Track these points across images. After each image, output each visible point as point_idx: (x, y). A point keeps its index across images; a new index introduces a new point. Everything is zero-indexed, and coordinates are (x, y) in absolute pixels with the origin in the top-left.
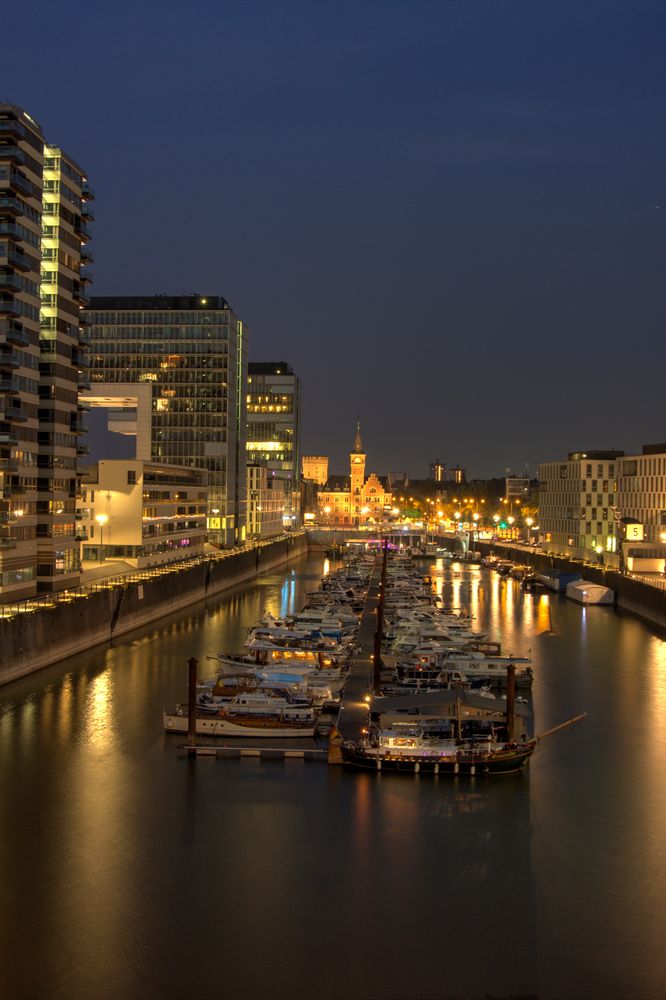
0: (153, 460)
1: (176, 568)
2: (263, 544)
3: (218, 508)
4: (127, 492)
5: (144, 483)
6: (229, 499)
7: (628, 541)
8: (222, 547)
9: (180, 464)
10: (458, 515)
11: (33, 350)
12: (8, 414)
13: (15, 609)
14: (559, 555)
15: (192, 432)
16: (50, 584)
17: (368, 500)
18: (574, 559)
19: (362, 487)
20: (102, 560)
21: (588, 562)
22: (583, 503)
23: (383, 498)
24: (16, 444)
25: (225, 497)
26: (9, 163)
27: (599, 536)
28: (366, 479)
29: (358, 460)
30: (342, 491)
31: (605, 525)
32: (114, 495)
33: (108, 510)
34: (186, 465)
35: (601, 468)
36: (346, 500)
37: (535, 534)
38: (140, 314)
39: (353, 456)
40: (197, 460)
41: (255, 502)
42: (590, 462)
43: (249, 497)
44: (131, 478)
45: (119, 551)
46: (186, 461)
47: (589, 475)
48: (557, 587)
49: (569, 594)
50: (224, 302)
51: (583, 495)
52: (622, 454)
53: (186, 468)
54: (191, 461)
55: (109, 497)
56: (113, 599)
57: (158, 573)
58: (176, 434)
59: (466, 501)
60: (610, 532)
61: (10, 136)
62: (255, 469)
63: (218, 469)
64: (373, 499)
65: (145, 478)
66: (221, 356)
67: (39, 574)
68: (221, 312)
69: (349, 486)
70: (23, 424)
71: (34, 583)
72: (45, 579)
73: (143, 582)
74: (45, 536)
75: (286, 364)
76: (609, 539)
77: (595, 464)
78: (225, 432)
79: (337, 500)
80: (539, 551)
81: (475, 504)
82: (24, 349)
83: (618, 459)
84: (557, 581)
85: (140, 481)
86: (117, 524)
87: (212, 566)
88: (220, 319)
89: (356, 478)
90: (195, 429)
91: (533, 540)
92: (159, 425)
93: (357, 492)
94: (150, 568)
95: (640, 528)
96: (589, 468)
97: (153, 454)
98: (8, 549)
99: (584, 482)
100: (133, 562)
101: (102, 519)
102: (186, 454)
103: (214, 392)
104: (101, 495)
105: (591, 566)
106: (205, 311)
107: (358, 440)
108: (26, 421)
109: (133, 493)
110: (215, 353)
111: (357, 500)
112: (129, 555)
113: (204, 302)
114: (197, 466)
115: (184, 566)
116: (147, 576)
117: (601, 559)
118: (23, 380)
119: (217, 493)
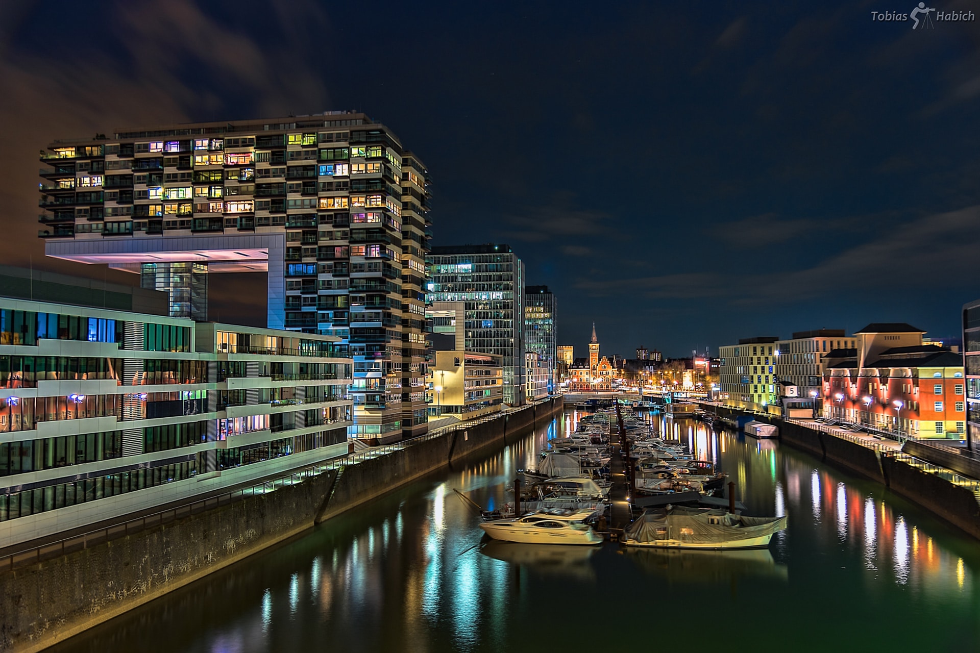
0: (466, 350)
1: (487, 419)
2: (537, 403)
3: (508, 379)
4: (455, 371)
5: (465, 365)
6: (515, 374)
7: (787, 397)
8: (512, 406)
9: (484, 352)
11: (398, 281)
12: (384, 323)
13: (392, 448)
14: (735, 407)
16: (410, 431)
17: (602, 374)
18: (747, 410)
19: (597, 365)
20: (439, 415)
21: (758, 412)
22: (752, 372)
23: (611, 372)
25: (513, 373)
26: (381, 162)
27: (763, 394)
28: (600, 360)
29: (594, 347)
30: (584, 368)
31: (768, 387)
32: (446, 373)
33: (442, 383)
34: (487, 353)
35: (763, 349)
36: (587, 374)
37: (717, 394)
39: (590, 345)
40: (494, 349)
41: (530, 376)
42: (755, 345)
43: (526, 373)
44: (457, 362)
45: (449, 409)
46: (488, 350)
47: (755, 354)
48: (737, 426)
50: (510, 248)
51: (751, 367)
52: (777, 339)
53: (488, 354)
54: (491, 350)
55: (443, 375)
56: (449, 441)
57: (476, 423)
58: (480, 333)
59: (666, 372)
61: (382, 144)
62: (530, 355)
63: (508, 355)
64: (604, 373)
65: (465, 362)
66: (508, 282)
67: (403, 426)
68: (508, 254)
69: (589, 365)
70: (394, 329)
71: (400, 431)
72: (407, 428)
73: (467, 429)
74: (407, 401)
75: (547, 287)
77: (758, 346)
78: (512, 331)
79: (581, 374)
80: (720, 405)
81: (672, 374)
82: (393, 281)
83: (776, 342)
84: (737, 421)
85: (463, 364)
86: (449, 391)
87: (507, 418)
88: (507, 259)
89: (593, 359)
91: (716, 398)
92: (470, 327)
93: (594, 369)
94: (469, 420)
95: (795, 388)
96: (755, 349)
97: (466, 346)
98: (385, 409)
99: (752, 359)
100: (459, 416)
101: (439, 388)
102: (487, 346)
103: (504, 305)
104: (437, 374)
105: (760, 414)
106: (498, 254)
107: (594, 334)
108: (395, 327)
109: (459, 372)
111: (594, 374)
112: (456, 412)
113: (496, 248)
114: (494, 353)
115: (491, 418)
116: (470, 424)
117: (766, 409)
118: (392, 300)
119: (508, 371)
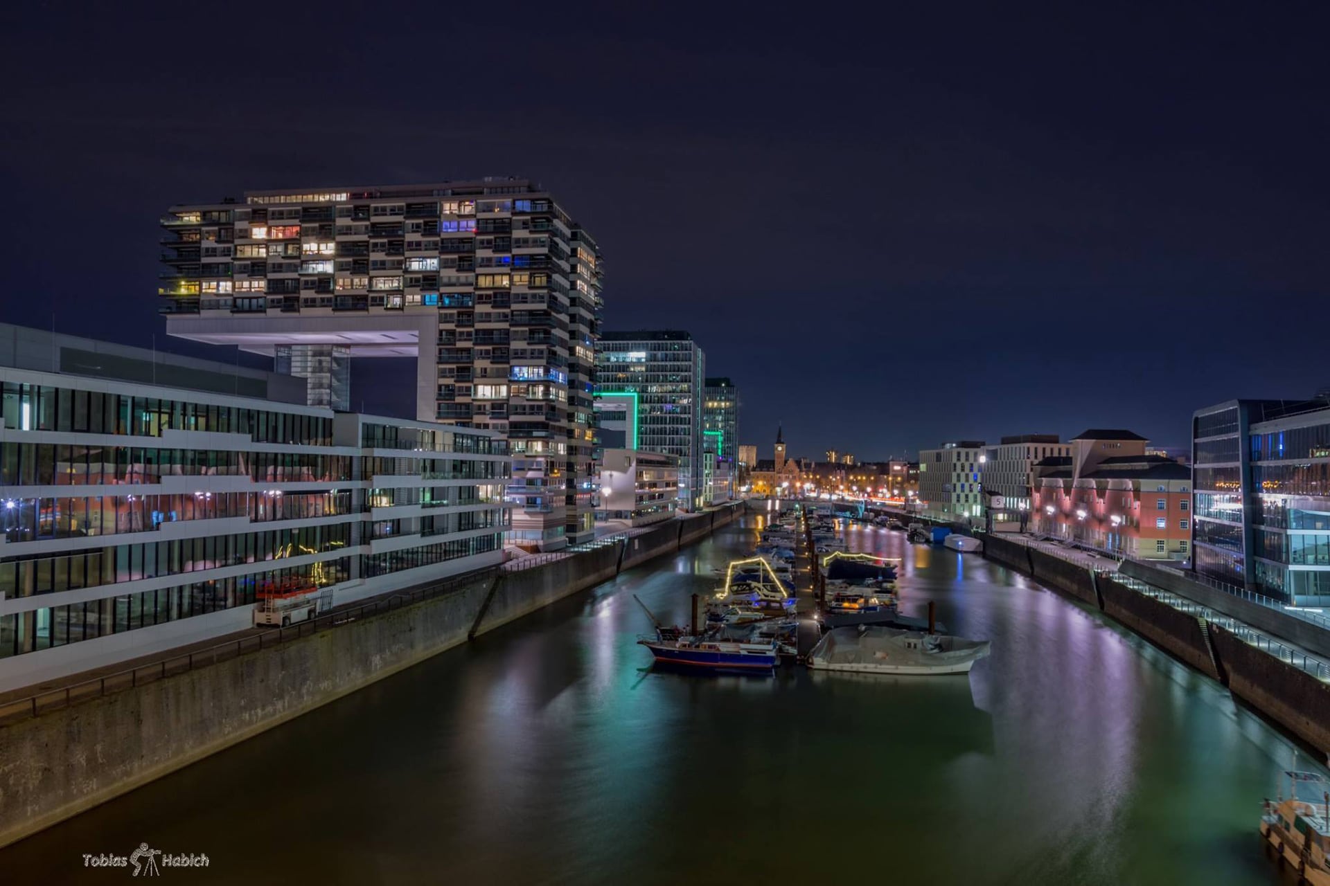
0: (639, 448)
2: (714, 509)
3: (684, 482)
4: (625, 472)
5: (637, 465)
6: (692, 477)
7: (993, 509)
8: (687, 512)
9: (658, 451)
10: (855, 488)
12: (549, 416)
14: (935, 518)
15: (665, 428)
16: (575, 538)
17: (787, 478)
18: (947, 521)
19: (783, 468)
20: (606, 520)
21: (958, 523)
22: (954, 480)
23: (798, 475)
24: (553, 438)
25: (690, 475)
26: (547, 235)
27: (966, 505)
28: (786, 462)
29: (780, 449)
30: (768, 471)
31: (971, 496)
32: (615, 474)
33: (610, 485)
34: (661, 452)
35: (967, 455)
36: (771, 478)
38: (628, 344)
39: (777, 446)
40: (669, 448)
41: (708, 479)
42: (959, 449)
43: (705, 475)
44: (627, 462)
45: (618, 515)
46: (661, 449)
47: (959, 460)
48: (932, 539)
49: (947, 544)
50: (688, 335)
51: (954, 475)
52: (983, 444)
54: (665, 449)
55: (611, 476)
56: (618, 550)
57: (647, 529)
58: (654, 429)
59: (859, 478)
60: (975, 501)
61: (548, 216)
62: (708, 455)
63: (685, 455)
64: (791, 477)
65: (637, 462)
66: (686, 374)
67: (567, 532)
68: (687, 343)
69: (774, 467)
70: (557, 424)
71: (564, 538)
72: (573, 535)
73: (638, 536)
74: (571, 504)
75: (729, 379)
76: (974, 507)
77: (963, 451)
78: (689, 429)
80: (918, 514)
81: (867, 480)
83: (981, 447)
84: (932, 534)
85: (634, 464)
86: (619, 495)
87: (681, 525)
88: (686, 347)
89: (779, 462)
90: (668, 426)
93: (780, 472)
94: (640, 527)
96: (959, 454)
97: (638, 444)
98: (548, 513)
99: (955, 465)
100: (629, 522)
101: (607, 491)
102: (661, 444)
104: (606, 474)
105: (961, 525)
106: (675, 341)
108: (559, 421)
109: (629, 473)
110: (682, 371)
111: (779, 478)
112: (626, 517)
114: (669, 453)
116: (640, 532)
117: (969, 521)
119: (684, 472)
